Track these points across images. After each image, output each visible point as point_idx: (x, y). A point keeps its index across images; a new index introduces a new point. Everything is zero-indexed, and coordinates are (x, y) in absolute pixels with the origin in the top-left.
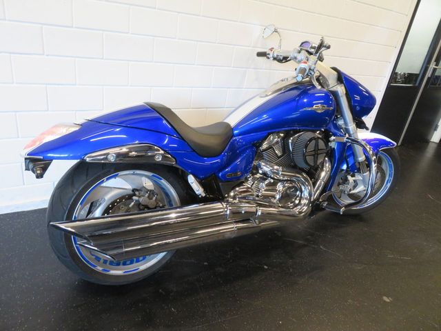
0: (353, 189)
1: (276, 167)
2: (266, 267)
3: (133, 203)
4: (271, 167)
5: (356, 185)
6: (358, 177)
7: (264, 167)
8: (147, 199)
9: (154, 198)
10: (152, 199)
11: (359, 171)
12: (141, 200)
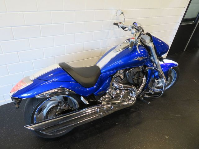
0: (157, 85)
1: (120, 85)
2: (117, 123)
3: (58, 110)
4: (118, 84)
5: (159, 83)
6: (160, 80)
7: (115, 85)
8: (64, 107)
9: (67, 106)
10: (66, 106)
11: (160, 78)
12: (61, 107)
